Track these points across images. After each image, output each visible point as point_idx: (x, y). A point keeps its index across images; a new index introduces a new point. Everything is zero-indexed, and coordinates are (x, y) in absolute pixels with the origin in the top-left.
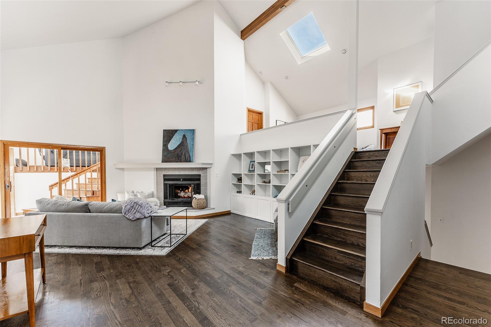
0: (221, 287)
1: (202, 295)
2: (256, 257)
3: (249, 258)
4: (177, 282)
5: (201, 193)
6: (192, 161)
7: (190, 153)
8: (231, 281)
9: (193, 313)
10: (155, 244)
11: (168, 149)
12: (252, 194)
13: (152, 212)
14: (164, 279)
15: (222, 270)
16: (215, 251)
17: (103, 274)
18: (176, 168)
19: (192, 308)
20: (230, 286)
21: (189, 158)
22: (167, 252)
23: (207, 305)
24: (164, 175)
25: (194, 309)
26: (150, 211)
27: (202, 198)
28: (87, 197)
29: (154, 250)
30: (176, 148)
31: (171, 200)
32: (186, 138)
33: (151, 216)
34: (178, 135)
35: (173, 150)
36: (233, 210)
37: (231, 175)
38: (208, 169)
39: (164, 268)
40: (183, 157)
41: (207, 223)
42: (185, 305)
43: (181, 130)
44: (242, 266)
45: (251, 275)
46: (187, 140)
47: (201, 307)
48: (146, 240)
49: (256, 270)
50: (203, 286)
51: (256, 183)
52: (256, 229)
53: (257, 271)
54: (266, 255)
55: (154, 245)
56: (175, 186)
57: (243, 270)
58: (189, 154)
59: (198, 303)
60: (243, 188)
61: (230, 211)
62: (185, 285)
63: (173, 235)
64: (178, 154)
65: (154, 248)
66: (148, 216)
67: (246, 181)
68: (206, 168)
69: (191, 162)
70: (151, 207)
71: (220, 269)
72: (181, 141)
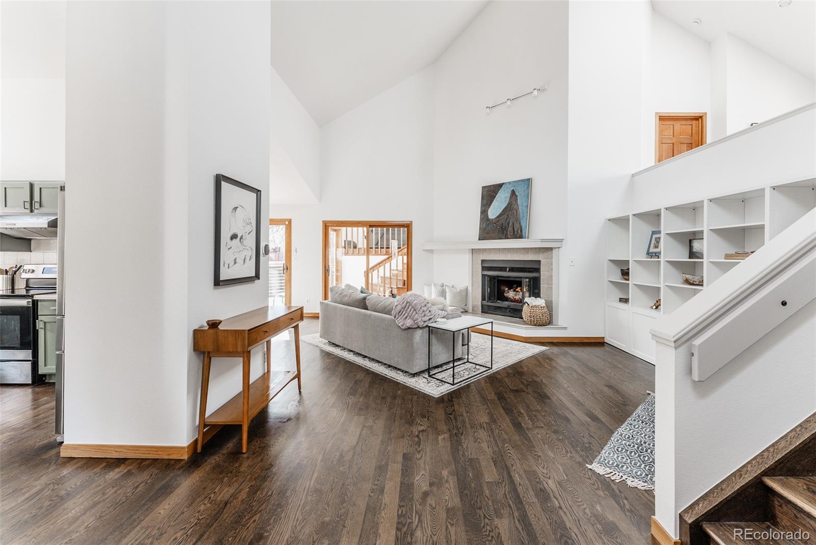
0: (480, 508)
1: (437, 507)
2: (608, 469)
3: (587, 465)
4: (418, 456)
5: (541, 295)
6: (524, 236)
7: (522, 222)
8: (510, 506)
9: (398, 540)
10: (436, 373)
11: (488, 217)
12: (654, 307)
13: (432, 321)
14: (407, 441)
15: (507, 468)
16: (520, 419)
17: (350, 400)
18: (499, 249)
19: (404, 526)
20: (499, 515)
21: (519, 231)
22: (442, 393)
23: (431, 536)
24: (483, 261)
25: (405, 529)
26: (428, 318)
27: (538, 304)
28: (397, 288)
29: (429, 383)
30: (500, 215)
31: (491, 302)
32: (517, 196)
33: (429, 327)
34: (503, 192)
35: (495, 218)
36: (609, 337)
37: (606, 264)
38: (553, 251)
39: (419, 421)
40: (509, 229)
41: (542, 354)
42: (398, 510)
43: (507, 184)
44: (556, 477)
45: (565, 513)
46: (517, 200)
47: (418, 533)
48: (420, 363)
49: (585, 506)
50: (452, 486)
51: (664, 282)
52: (649, 394)
53: (587, 511)
54: (639, 473)
55: (434, 374)
56: (498, 280)
57: (555, 489)
58: (520, 224)
59: (420, 521)
60: (633, 293)
61: (604, 338)
62: (425, 469)
63: (471, 364)
64: (502, 224)
65: (431, 379)
66: (424, 326)
67: (638, 277)
68: (551, 249)
69: (522, 238)
70: (430, 311)
71: (505, 463)
72: (507, 202)
